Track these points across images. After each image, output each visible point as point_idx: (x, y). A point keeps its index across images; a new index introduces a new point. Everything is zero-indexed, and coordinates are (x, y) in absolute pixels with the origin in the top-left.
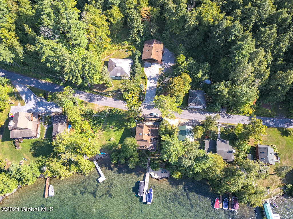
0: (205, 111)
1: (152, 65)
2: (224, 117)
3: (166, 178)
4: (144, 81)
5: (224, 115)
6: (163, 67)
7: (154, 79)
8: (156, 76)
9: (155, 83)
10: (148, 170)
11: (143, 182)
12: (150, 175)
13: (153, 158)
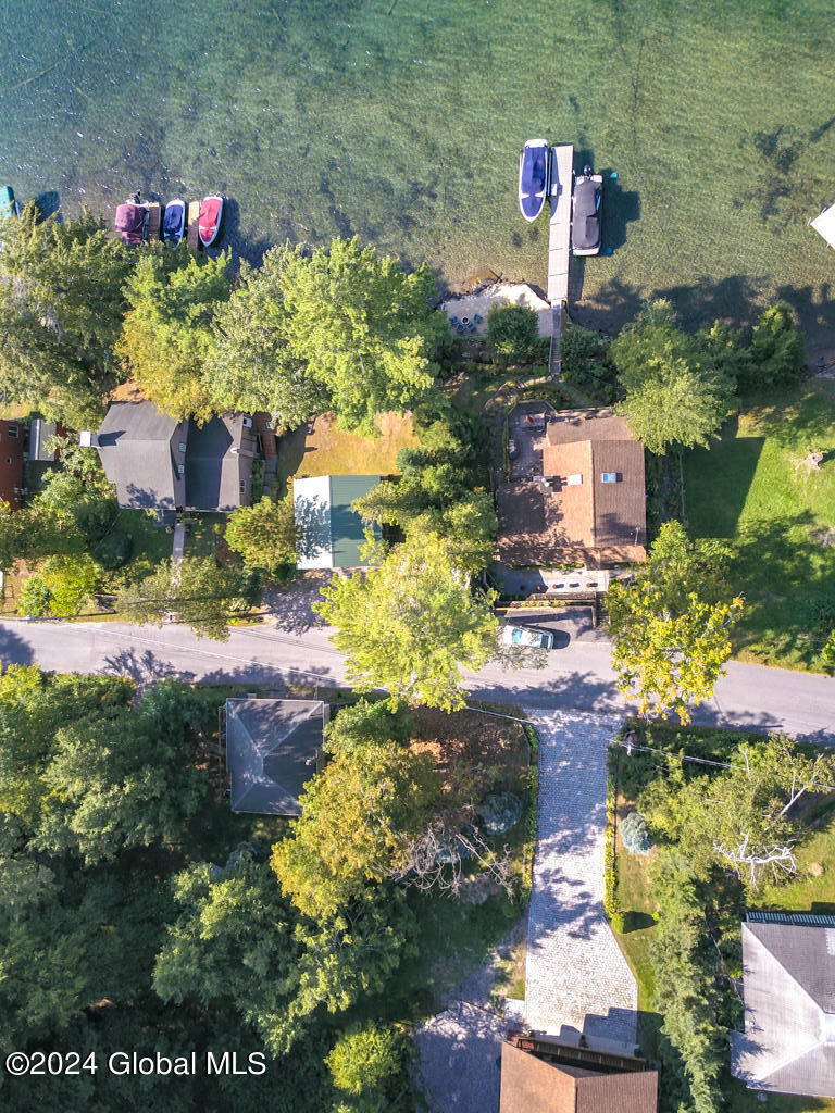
0: (245, 686)
1: (580, 1027)
2: (149, 659)
3: (458, 297)
4: (629, 895)
5: (145, 674)
6: (500, 1003)
7: (557, 916)
8: (543, 934)
9: (546, 876)
10: (556, 317)
11: (577, 252)
12: (542, 294)
13: (531, 382)
